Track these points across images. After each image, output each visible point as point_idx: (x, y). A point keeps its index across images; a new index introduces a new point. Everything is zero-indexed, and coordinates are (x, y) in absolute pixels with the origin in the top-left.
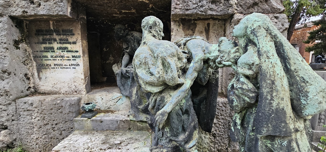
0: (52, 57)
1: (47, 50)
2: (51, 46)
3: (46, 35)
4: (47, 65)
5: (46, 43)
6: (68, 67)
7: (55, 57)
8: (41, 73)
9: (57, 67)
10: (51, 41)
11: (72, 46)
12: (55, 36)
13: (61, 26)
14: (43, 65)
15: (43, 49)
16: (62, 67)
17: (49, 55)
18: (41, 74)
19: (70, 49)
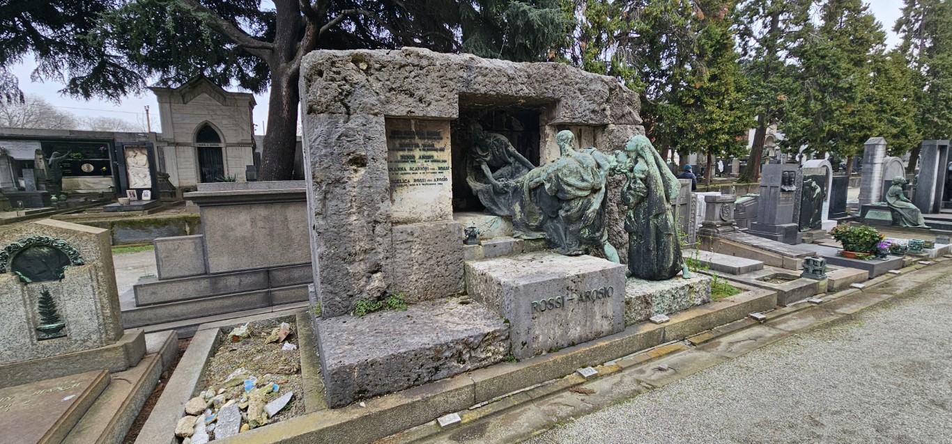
0: (411, 169)
1: (405, 159)
2: (411, 153)
3: (405, 138)
4: (404, 181)
5: (404, 150)
6: (433, 182)
7: (416, 169)
8: (394, 192)
9: (418, 183)
10: (411, 147)
11: (440, 153)
12: (417, 140)
13: (426, 127)
14: (398, 181)
15: (399, 158)
16: (424, 183)
17: (407, 166)
18: (394, 194)
19: (435, 158)
